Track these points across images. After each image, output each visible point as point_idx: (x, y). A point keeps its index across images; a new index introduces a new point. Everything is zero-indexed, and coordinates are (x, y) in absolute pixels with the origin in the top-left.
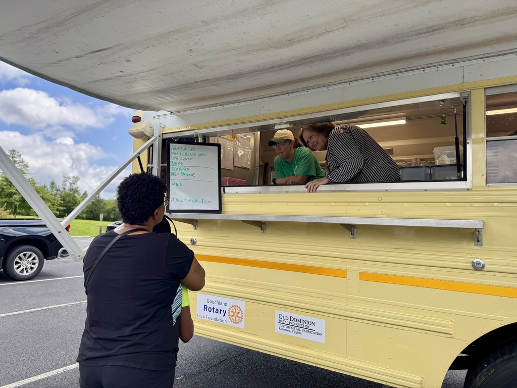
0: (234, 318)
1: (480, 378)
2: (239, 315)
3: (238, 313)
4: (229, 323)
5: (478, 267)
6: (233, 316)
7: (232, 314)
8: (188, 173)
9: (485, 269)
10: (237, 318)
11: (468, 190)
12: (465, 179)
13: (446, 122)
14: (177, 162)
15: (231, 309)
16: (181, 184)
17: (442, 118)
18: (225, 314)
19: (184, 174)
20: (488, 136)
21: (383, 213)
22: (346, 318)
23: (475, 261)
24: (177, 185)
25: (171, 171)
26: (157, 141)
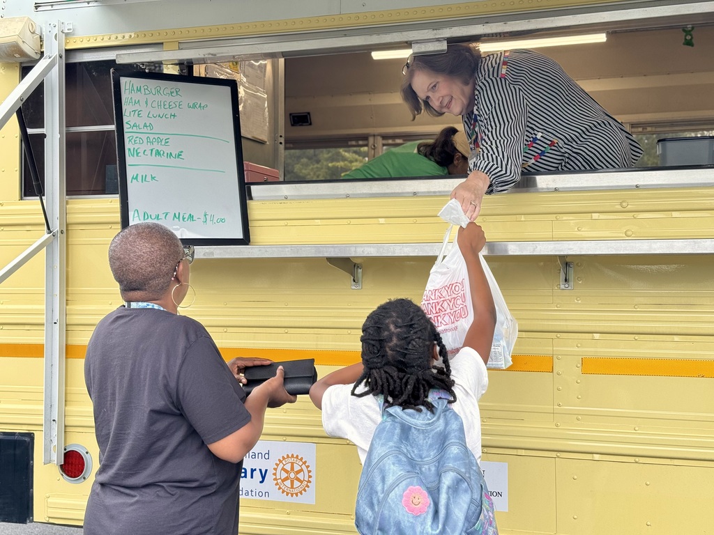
0: (288, 483)
2: (300, 476)
3: (298, 472)
4: (276, 495)
6: (286, 479)
7: (284, 475)
8: (167, 150)
10: (296, 484)
13: (693, 41)
14: (140, 122)
15: (281, 465)
16: (153, 178)
17: (684, 30)
18: (263, 478)
19: (158, 153)
21: (629, 233)
22: (554, 454)
24: (144, 179)
25: (128, 145)
26: (57, 67)
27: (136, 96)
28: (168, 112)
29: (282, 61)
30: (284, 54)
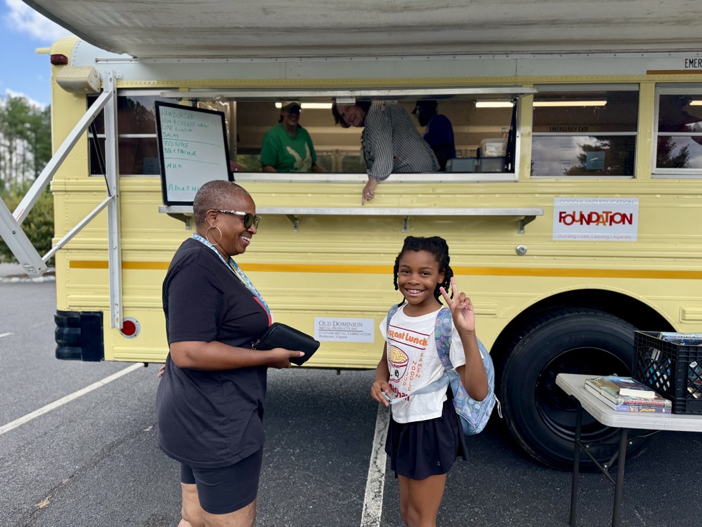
1: (518, 349)
5: (520, 252)
8: (187, 150)
9: (527, 254)
11: (515, 182)
12: (513, 171)
14: (171, 133)
16: (180, 166)
19: (182, 151)
20: (533, 131)
23: (518, 248)
24: (175, 166)
25: (164, 146)
26: (112, 99)
27: (168, 118)
28: (187, 128)
29: (235, 103)
30: (236, 99)
